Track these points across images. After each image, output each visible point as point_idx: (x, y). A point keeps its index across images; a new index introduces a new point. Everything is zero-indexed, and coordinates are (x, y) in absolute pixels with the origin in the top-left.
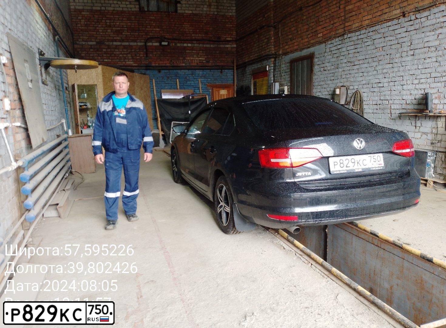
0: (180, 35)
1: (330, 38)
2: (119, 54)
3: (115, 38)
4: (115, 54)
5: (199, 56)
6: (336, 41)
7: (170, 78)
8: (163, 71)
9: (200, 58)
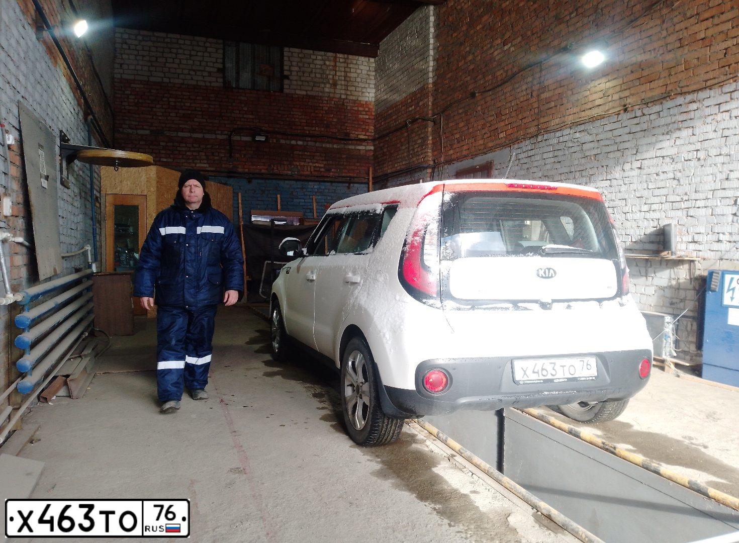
0: (286, 127)
1: (517, 140)
2: (186, 151)
3: (181, 126)
4: (180, 151)
5: (315, 161)
6: (526, 145)
7: (266, 192)
8: (255, 182)
9: (317, 165)
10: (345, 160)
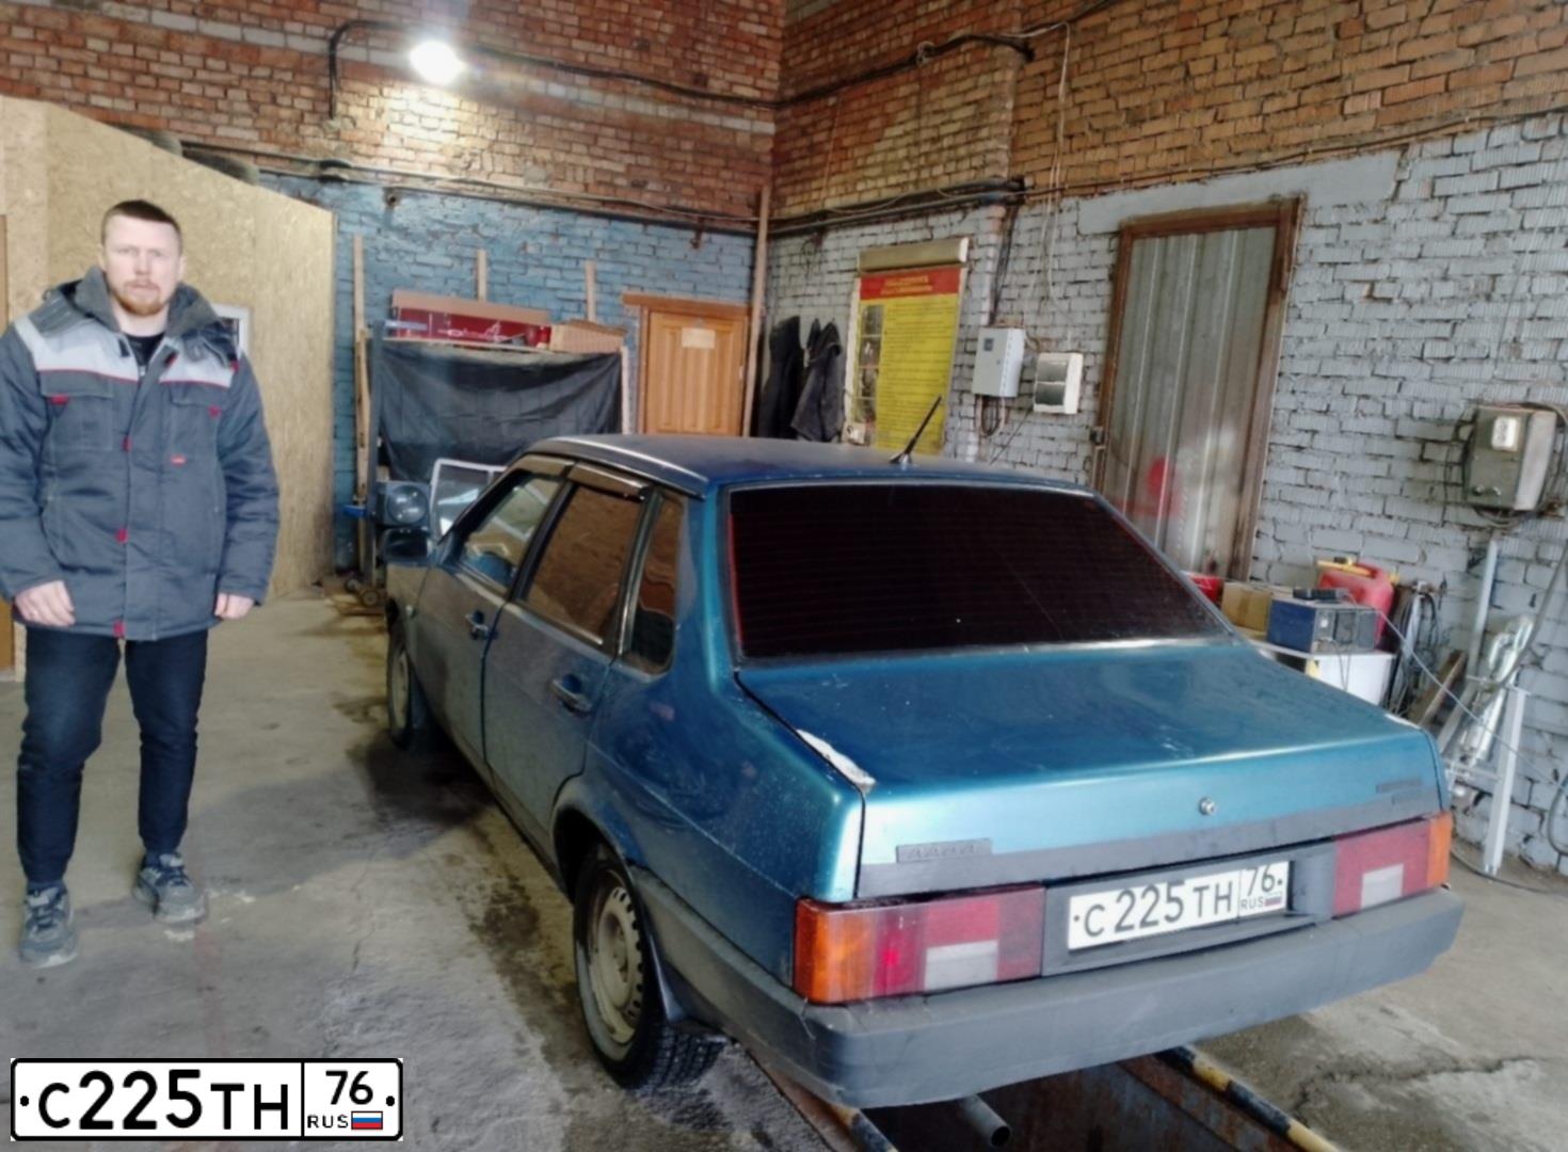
1: (1449, 126)
2: (181, 80)
4: (158, 78)
5: (599, 152)
6: (1497, 144)
9: (605, 165)
10: (689, 158)
